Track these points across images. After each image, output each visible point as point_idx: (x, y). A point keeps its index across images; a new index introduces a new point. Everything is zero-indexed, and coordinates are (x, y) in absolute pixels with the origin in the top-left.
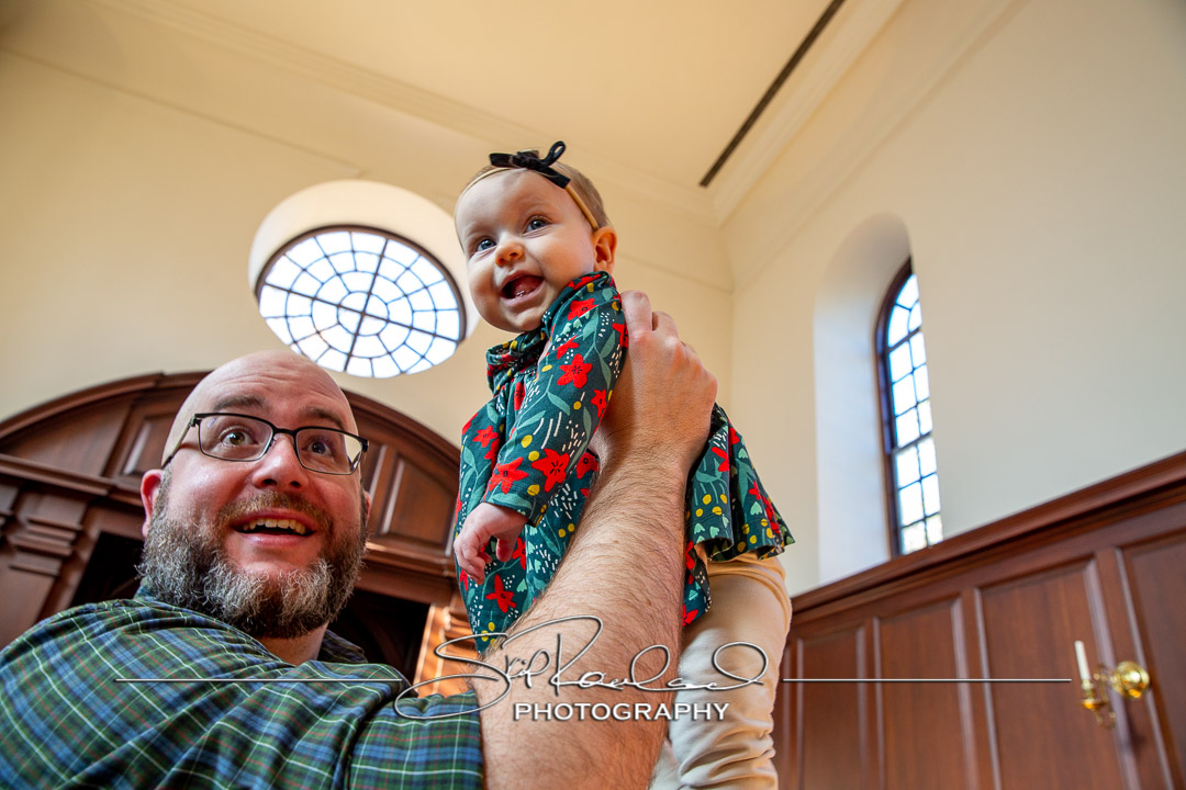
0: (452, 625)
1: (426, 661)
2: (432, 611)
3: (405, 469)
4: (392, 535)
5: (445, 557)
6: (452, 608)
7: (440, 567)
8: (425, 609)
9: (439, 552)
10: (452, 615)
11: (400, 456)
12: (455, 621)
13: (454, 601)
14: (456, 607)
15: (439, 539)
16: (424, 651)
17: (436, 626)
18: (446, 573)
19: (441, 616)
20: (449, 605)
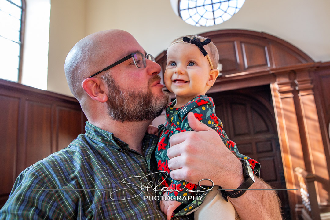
0: (280, 88)
1: (276, 101)
2: (272, 86)
3: (245, 46)
4: (250, 67)
5: (269, 68)
6: (278, 82)
7: (268, 71)
8: (268, 86)
9: (266, 67)
10: (279, 84)
11: (241, 42)
12: (280, 86)
13: (277, 80)
14: (279, 81)
15: (264, 63)
16: (274, 99)
17: (274, 90)
18: (271, 72)
19: (275, 86)
20: (276, 82)
